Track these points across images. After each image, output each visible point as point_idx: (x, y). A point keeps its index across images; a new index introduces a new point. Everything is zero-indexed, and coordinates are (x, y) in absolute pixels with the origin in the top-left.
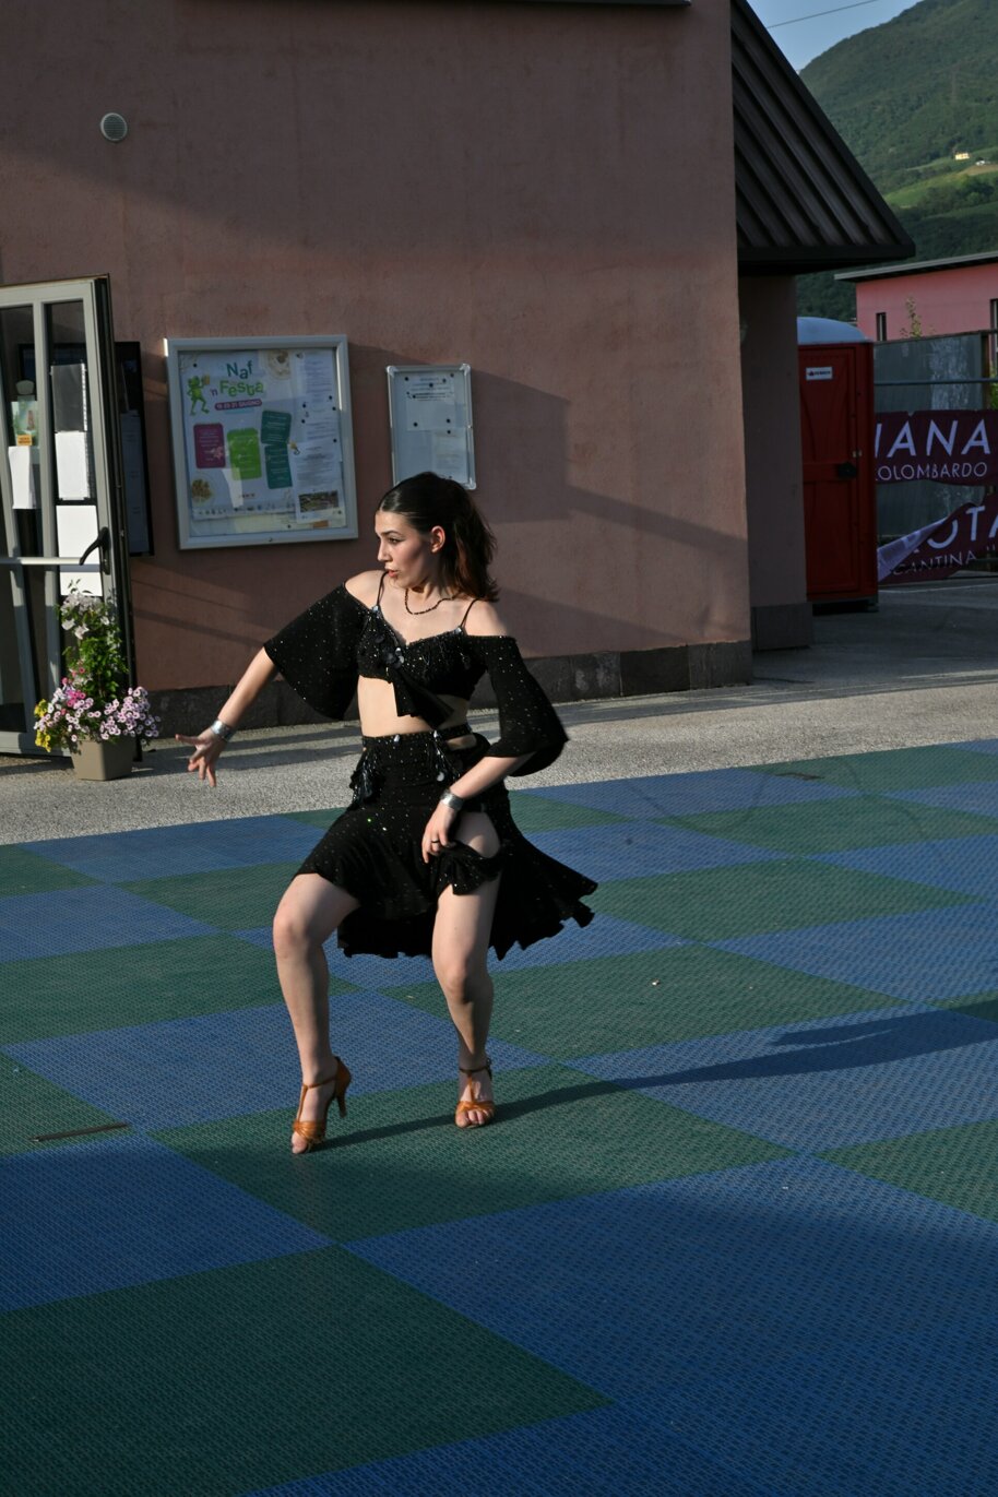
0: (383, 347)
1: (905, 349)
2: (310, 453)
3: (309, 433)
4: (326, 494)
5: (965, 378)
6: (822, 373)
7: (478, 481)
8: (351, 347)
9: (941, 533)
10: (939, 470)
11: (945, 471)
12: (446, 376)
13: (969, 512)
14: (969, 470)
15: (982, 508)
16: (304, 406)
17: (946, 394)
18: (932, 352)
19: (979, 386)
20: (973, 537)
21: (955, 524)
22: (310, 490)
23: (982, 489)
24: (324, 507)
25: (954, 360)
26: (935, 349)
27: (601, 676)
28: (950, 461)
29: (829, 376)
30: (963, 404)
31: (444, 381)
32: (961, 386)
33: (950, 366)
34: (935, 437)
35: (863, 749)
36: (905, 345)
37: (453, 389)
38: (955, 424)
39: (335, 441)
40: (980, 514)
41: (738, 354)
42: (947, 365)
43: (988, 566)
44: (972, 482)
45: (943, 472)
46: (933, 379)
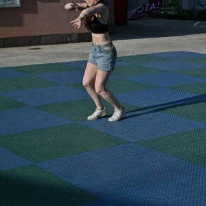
9: (140, 10)
20: (146, 10)
21: (143, 8)
27: (73, 38)
35: (130, 55)
40: (148, 5)
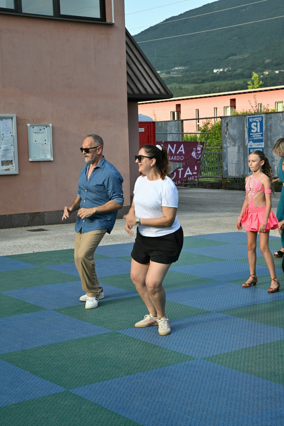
0: (27, 119)
1: (160, 124)
2: (5, 148)
3: (4, 143)
4: (9, 161)
5: (177, 133)
6: (142, 130)
7: (53, 158)
8: (17, 118)
10: (171, 158)
11: (172, 158)
12: (45, 127)
13: (179, 170)
14: (178, 158)
15: (182, 169)
16: (3, 135)
17: (171, 137)
18: (167, 125)
19: (181, 135)
20: (180, 177)
21: (175, 173)
22: (4, 160)
23: (181, 164)
24: (8, 164)
25: (174, 128)
26: (168, 124)
28: (174, 155)
29: (143, 131)
30: (177, 140)
31: (44, 129)
32: (176, 135)
33: (173, 129)
34: (170, 149)
36: (160, 123)
37: (46, 131)
38: (175, 145)
39: (12, 145)
40: (182, 170)
41: (128, 124)
42: (172, 129)
43: (183, 185)
44: (179, 161)
45: (172, 159)
46: (168, 132)
